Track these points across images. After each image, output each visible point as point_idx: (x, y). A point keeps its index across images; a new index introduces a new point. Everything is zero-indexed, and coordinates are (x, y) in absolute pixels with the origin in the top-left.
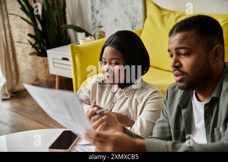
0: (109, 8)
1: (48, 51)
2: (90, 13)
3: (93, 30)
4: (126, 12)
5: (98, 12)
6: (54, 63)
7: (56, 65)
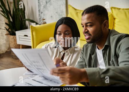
0: (48, 10)
1: (16, 32)
2: (38, 13)
3: (39, 22)
4: (57, 13)
5: (42, 13)
6: (19, 38)
7: (20, 39)
